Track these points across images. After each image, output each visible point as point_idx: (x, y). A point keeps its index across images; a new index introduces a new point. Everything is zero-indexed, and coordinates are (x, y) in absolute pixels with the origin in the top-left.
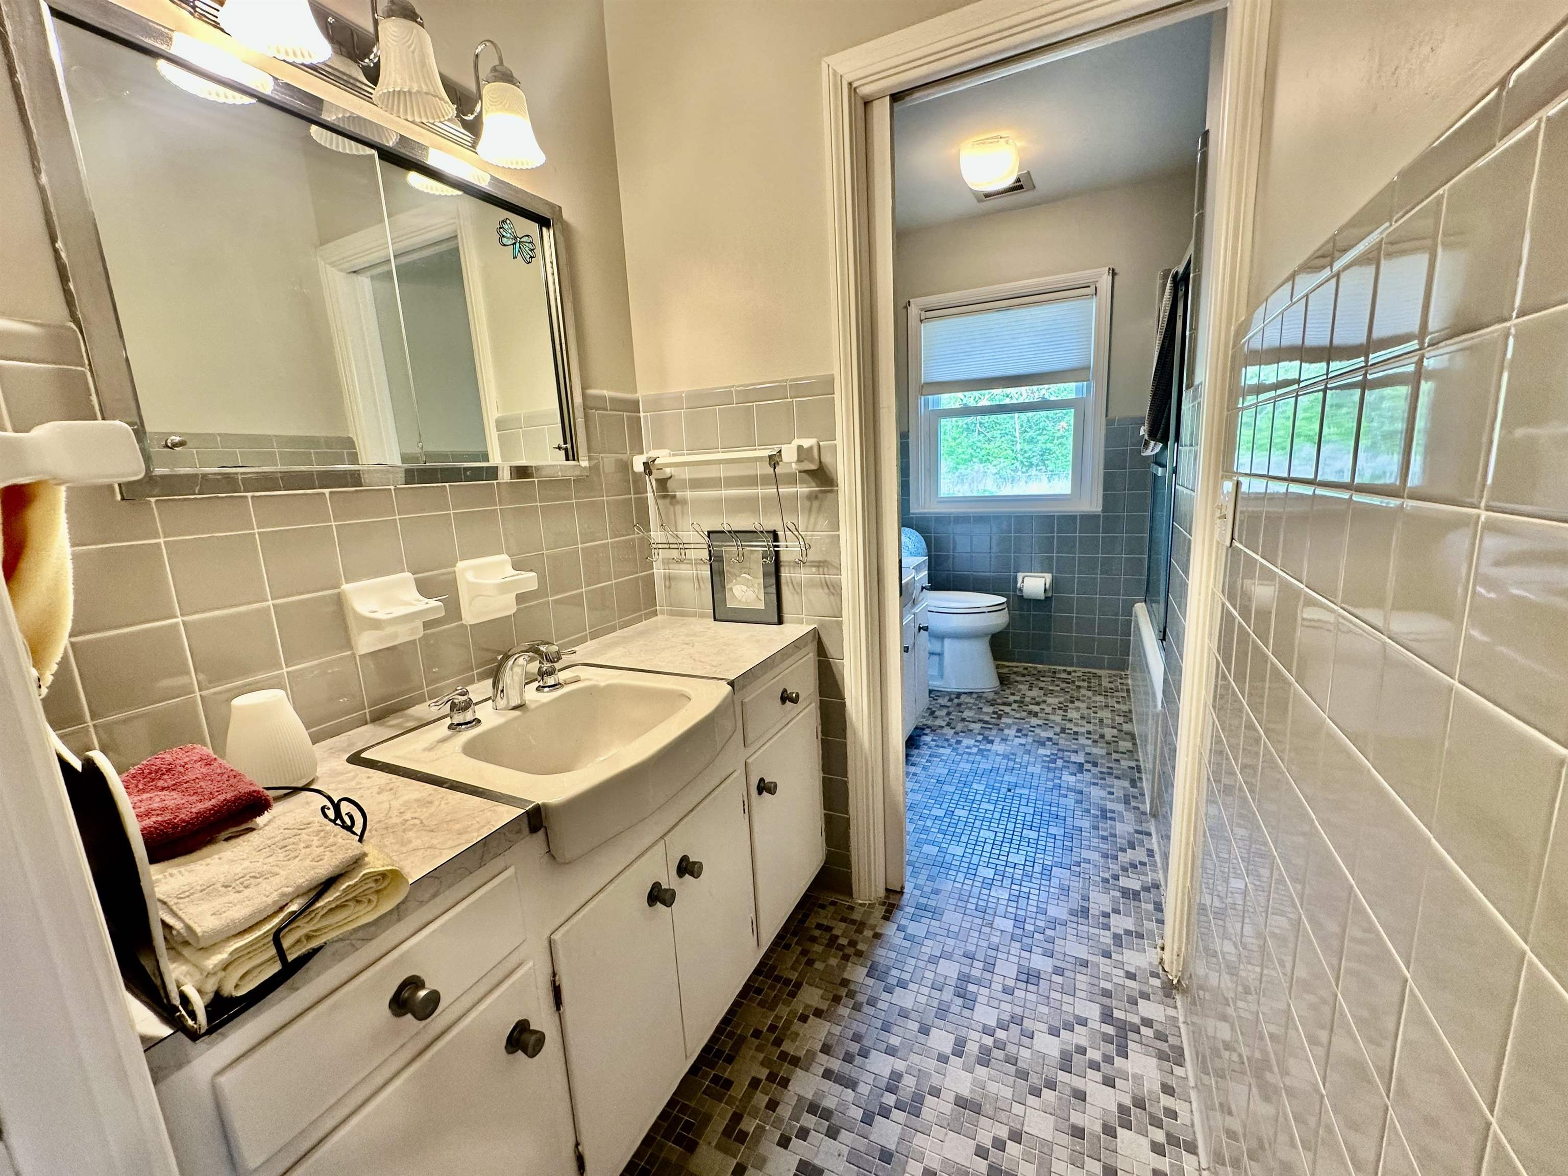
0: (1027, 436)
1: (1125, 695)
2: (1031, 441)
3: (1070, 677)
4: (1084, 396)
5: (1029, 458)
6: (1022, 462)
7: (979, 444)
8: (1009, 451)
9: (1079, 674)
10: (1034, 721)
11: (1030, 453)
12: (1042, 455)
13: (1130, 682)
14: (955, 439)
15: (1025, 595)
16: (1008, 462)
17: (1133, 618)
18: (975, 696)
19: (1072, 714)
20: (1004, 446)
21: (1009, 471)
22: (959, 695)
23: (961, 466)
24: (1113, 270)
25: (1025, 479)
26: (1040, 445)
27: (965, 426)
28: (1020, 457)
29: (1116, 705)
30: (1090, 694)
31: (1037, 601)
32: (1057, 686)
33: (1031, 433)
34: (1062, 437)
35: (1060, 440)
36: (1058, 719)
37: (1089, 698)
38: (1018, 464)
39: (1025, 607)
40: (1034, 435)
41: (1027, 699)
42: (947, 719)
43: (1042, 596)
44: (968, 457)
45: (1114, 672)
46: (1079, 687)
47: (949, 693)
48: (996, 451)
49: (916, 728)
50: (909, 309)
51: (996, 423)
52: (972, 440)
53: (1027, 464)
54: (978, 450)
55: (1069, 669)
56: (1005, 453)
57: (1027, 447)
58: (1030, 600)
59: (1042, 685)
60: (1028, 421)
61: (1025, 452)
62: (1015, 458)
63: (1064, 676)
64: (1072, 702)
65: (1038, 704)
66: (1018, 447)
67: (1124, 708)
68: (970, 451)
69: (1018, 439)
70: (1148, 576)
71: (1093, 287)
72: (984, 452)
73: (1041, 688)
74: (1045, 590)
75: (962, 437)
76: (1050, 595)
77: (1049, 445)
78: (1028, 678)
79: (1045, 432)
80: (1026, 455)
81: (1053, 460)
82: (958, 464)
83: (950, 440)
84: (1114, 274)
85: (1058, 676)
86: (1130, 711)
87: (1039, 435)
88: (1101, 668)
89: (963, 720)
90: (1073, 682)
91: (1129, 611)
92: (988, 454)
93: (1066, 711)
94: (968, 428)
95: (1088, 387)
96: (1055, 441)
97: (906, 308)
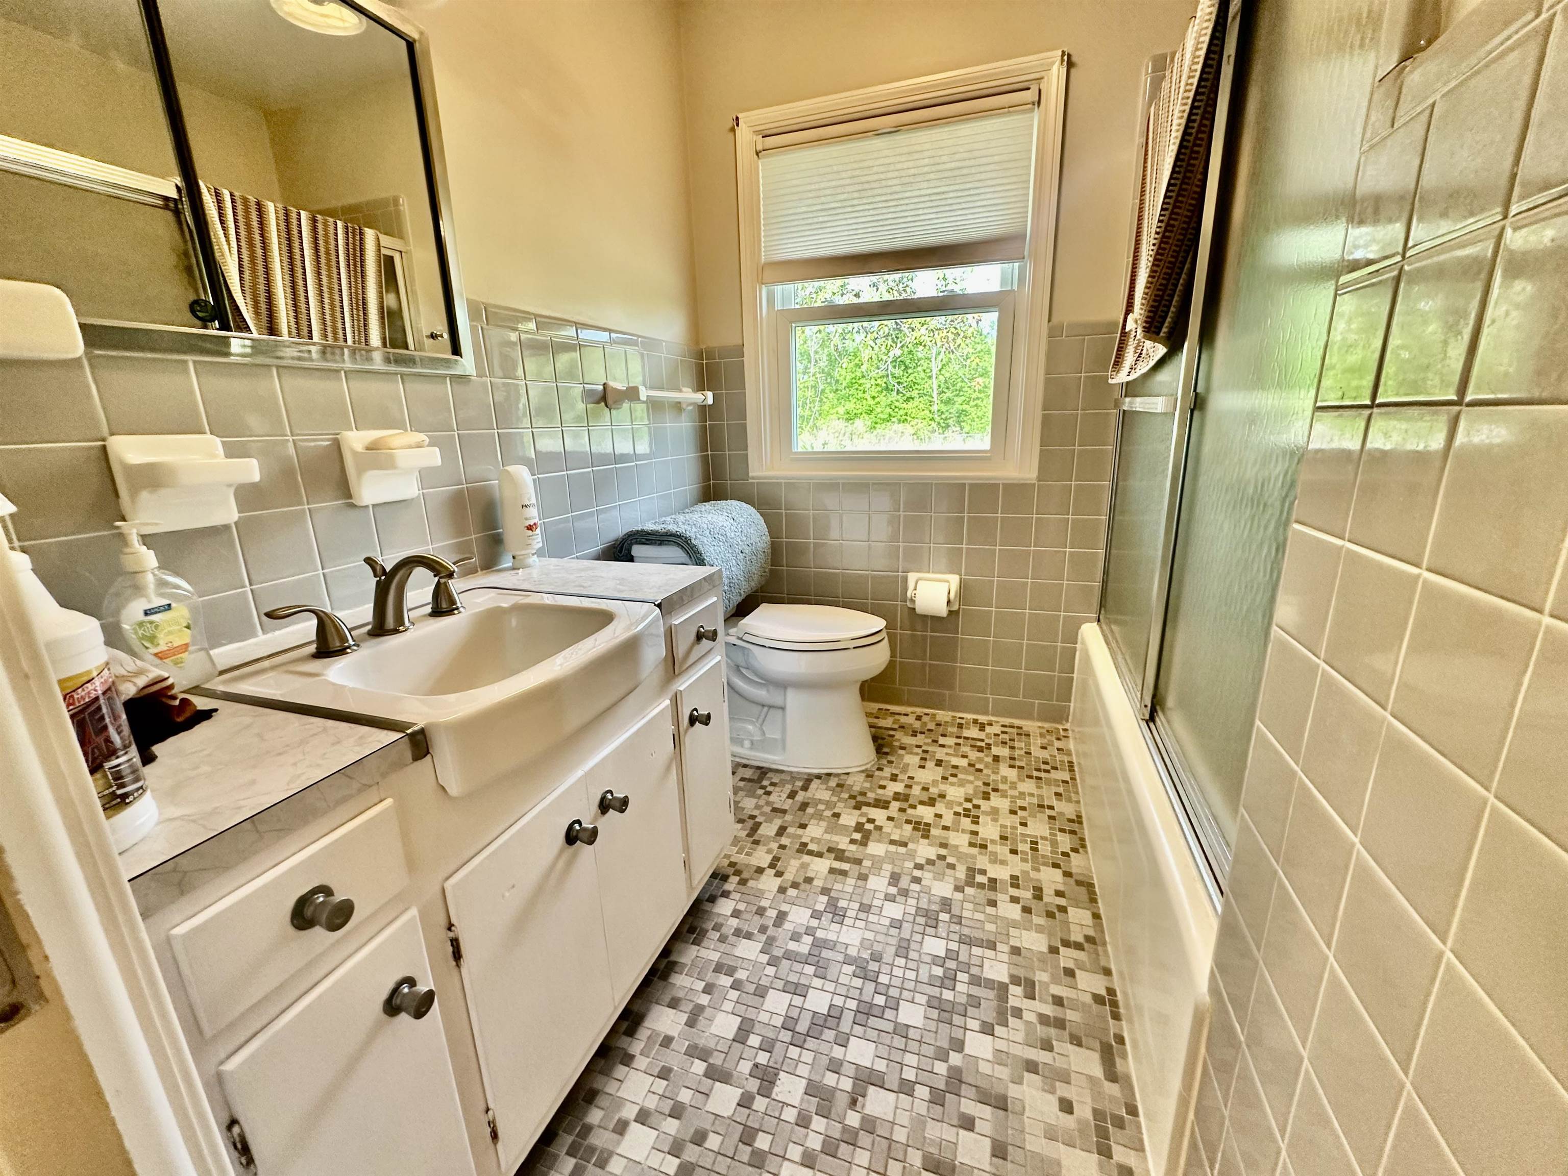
0: (945, 397)
1: (1066, 776)
2: (949, 402)
3: (982, 735)
4: (1015, 287)
5: (946, 419)
6: (939, 423)
7: (897, 404)
8: (927, 412)
9: (996, 729)
10: (925, 850)
11: (947, 414)
12: (958, 417)
13: (1071, 745)
14: (874, 398)
15: (918, 611)
16: (925, 422)
17: (1078, 646)
18: (833, 783)
19: (989, 830)
20: (921, 406)
21: (926, 432)
22: (808, 781)
23: (878, 426)
24: (1069, 56)
25: (941, 440)
26: (957, 406)
27: (884, 385)
28: (937, 419)
29: (1055, 803)
30: (1012, 774)
31: (936, 619)
32: (964, 756)
33: (949, 394)
34: (978, 398)
35: (976, 402)
36: (960, 840)
37: (1013, 786)
38: (934, 425)
39: (919, 627)
40: (951, 395)
41: (916, 791)
42: (774, 846)
43: (942, 611)
44: (886, 416)
45: (1047, 725)
46: (996, 759)
47: (793, 776)
48: (914, 411)
49: (714, 875)
50: (738, 131)
51: (915, 383)
52: (891, 399)
53: (943, 425)
54: (897, 410)
55: (982, 718)
56: (923, 413)
57: (944, 408)
58: (925, 616)
59: (940, 754)
60: (946, 382)
61: (942, 413)
62: (932, 419)
63: (974, 733)
64: (986, 796)
65: (931, 802)
66: (935, 408)
67: (1065, 809)
68: (888, 410)
69: (935, 399)
70: (1105, 582)
71: (1034, 89)
72: (902, 412)
73: (939, 763)
74: (949, 602)
75: (881, 396)
76: (956, 607)
77: (965, 407)
78: (920, 739)
79: (961, 393)
80: (943, 416)
81: (969, 422)
82: (876, 423)
83: (869, 399)
84: (1070, 65)
85: (966, 733)
86: (1079, 820)
87: (957, 395)
88: (1029, 716)
89: (803, 848)
90: (989, 746)
91: (1072, 637)
92: (906, 414)
93: (976, 821)
94: (887, 387)
95: (1022, 271)
96: (972, 403)
97: (733, 130)
